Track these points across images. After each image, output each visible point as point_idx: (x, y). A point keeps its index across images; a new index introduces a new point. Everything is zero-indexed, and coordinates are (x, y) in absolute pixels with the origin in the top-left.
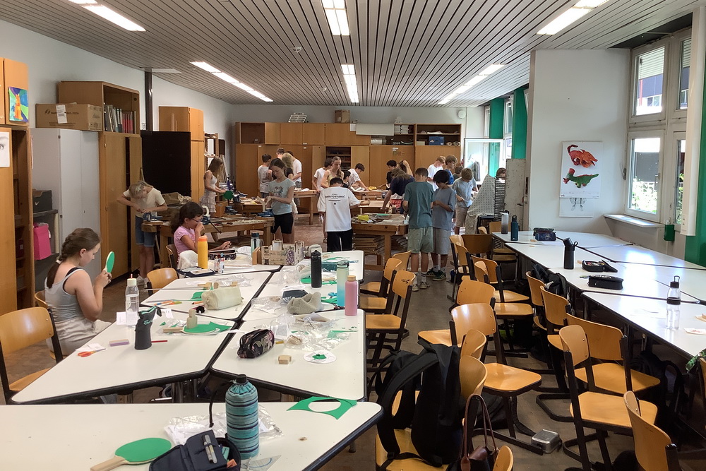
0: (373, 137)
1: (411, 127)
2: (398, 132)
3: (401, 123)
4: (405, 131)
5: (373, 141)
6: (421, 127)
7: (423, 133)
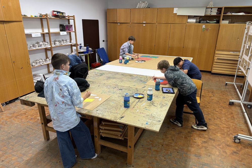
0: (190, 17)
1: (220, 9)
2: (208, 14)
3: (213, 6)
4: (214, 13)
5: (190, 20)
6: (228, 9)
7: (229, 14)
